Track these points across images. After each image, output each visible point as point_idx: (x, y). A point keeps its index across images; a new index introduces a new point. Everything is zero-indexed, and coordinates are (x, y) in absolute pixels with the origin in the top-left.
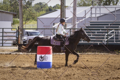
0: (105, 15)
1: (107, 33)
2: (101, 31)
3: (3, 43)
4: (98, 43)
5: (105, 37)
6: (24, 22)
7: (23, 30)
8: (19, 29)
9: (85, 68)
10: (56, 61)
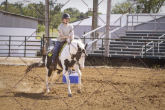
0: (144, 23)
1: (145, 44)
2: (138, 42)
3: (25, 53)
4: (135, 56)
5: (143, 49)
6: (51, 30)
7: (49, 38)
8: (44, 37)
9: (118, 84)
10: (85, 76)
